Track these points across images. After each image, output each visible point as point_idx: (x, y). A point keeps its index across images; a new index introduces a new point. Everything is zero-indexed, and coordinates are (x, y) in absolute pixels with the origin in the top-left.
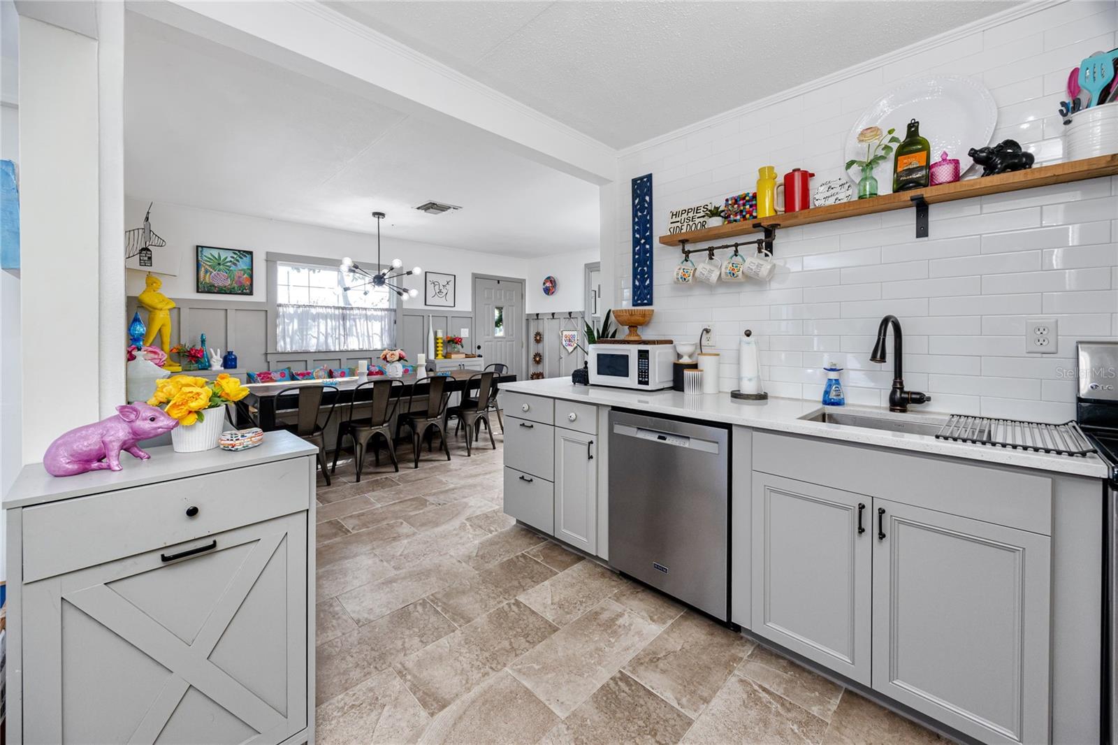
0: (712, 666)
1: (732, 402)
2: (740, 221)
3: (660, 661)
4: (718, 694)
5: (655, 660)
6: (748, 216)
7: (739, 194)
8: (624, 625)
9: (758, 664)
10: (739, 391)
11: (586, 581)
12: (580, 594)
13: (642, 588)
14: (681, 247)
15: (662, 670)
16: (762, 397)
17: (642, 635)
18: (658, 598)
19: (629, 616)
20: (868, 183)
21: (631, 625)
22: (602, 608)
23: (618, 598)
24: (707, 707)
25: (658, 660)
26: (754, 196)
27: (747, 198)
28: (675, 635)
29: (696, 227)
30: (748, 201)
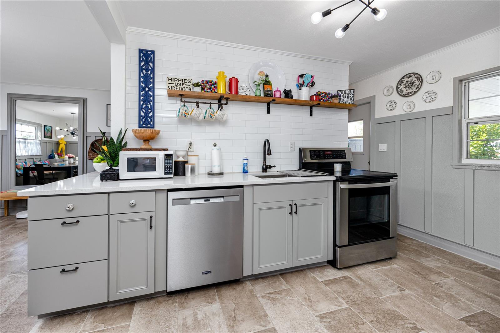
0: (250, 301)
1: (208, 177)
2: (209, 92)
3: (236, 317)
4: (265, 309)
5: (234, 319)
6: (213, 91)
7: (209, 80)
8: (203, 317)
9: (257, 287)
10: (212, 172)
11: (153, 313)
12: (161, 324)
13: (187, 293)
14: (180, 98)
15: (242, 320)
16: (221, 174)
17: (216, 313)
18: (198, 291)
19: (199, 310)
20: (258, 91)
21: (206, 314)
22: (183, 319)
23: (183, 307)
24: (269, 317)
25: (235, 318)
26: (216, 83)
27: (213, 83)
28: (226, 301)
29: (185, 89)
30: (213, 84)
